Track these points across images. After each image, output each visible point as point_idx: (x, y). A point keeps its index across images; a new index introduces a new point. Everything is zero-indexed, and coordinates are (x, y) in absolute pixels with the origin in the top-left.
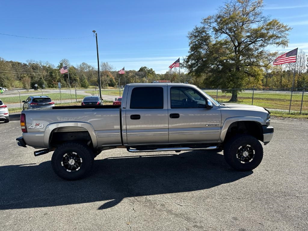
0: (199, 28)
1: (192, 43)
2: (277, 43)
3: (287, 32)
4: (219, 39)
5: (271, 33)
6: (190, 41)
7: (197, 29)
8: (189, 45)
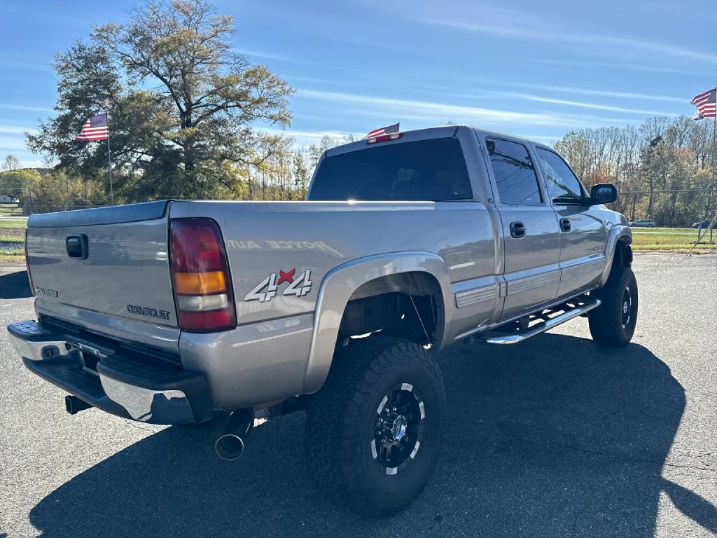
0: (89, 49)
1: (66, 84)
2: (271, 117)
3: (286, 97)
4: (139, 88)
5: (254, 94)
6: (61, 78)
7: (81, 49)
8: (60, 90)
